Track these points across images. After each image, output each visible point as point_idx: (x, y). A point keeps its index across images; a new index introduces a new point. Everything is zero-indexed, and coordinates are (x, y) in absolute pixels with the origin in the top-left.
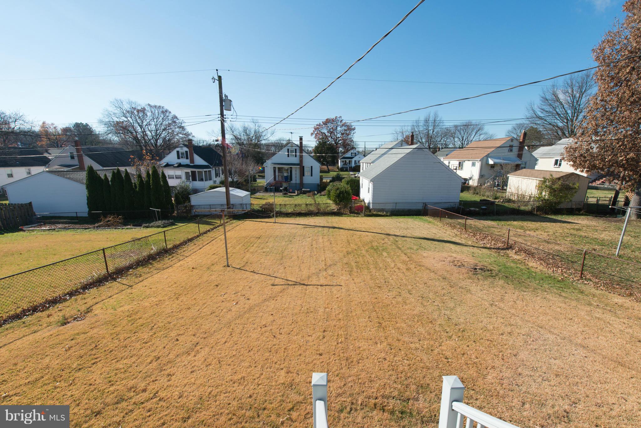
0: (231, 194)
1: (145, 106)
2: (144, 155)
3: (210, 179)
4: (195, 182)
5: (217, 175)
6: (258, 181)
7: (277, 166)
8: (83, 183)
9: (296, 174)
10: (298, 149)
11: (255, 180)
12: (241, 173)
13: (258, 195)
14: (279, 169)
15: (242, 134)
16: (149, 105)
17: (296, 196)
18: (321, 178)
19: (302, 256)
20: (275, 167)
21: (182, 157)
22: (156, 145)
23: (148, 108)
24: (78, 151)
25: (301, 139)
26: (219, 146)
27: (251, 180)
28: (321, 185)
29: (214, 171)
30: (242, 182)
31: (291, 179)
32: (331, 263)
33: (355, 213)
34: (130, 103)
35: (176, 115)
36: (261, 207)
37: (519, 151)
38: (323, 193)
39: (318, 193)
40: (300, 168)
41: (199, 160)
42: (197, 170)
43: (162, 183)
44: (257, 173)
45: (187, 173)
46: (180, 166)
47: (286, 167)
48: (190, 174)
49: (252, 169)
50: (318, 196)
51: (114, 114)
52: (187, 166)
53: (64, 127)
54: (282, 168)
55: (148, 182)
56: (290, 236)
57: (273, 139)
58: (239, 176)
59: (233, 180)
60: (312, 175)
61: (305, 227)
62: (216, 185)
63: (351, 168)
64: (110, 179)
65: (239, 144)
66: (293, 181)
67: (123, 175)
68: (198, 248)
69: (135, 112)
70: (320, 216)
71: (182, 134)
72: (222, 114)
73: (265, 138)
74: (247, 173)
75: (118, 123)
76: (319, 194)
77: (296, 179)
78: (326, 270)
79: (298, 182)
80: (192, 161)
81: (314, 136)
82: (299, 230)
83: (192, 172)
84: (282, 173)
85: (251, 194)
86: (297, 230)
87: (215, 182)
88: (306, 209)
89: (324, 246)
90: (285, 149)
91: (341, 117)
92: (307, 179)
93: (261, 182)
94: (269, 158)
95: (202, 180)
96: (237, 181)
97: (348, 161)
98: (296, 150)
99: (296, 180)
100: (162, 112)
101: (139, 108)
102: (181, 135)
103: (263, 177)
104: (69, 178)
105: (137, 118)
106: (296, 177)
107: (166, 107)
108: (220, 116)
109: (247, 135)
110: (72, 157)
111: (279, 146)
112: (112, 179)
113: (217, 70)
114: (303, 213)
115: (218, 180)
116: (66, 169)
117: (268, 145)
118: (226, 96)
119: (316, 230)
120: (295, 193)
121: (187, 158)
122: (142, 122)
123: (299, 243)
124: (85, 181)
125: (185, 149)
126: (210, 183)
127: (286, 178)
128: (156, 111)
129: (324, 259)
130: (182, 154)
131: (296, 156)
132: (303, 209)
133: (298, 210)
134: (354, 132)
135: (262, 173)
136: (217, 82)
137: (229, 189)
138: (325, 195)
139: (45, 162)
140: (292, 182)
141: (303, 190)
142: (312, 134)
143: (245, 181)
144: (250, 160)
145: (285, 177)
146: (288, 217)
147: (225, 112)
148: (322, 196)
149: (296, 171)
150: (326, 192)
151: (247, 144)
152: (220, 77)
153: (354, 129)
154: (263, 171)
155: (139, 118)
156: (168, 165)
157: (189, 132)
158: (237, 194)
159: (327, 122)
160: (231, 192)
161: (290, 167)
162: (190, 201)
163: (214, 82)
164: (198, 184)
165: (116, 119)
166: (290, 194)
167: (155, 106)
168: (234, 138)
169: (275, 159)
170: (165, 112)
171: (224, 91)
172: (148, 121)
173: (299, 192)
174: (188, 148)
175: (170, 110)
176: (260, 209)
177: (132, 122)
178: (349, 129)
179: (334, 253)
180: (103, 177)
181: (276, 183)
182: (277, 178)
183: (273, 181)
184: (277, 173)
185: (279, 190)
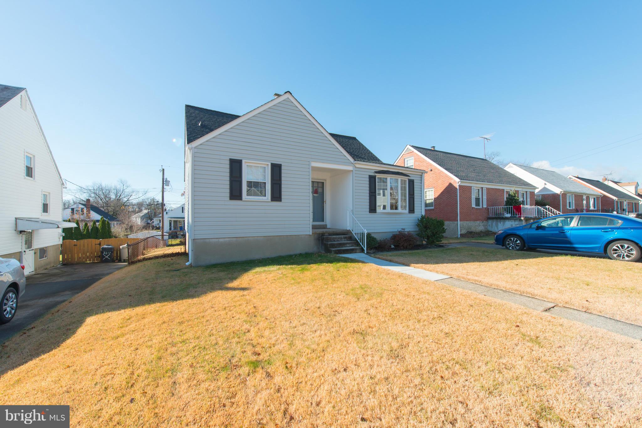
14: (174, 221)
47: (181, 220)
54: (177, 221)
80: (88, 217)
84: (176, 224)
108: (162, 187)
113: (162, 166)
121: (83, 215)
125: (83, 207)
130: (78, 211)
136: (161, 172)
145: (180, 227)
152: (163, 170)
181: (172, 232)
182: (172, 228)
183: (169, 231)
184: (172, 225)
185: (175, 237)
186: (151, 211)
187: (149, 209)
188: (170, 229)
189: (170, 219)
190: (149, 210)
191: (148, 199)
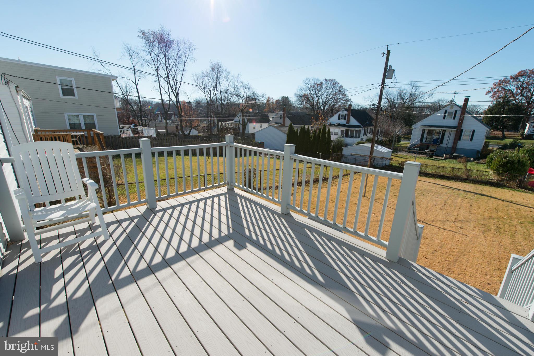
0: (375, 149)
1: (323, 80)
2: (319, 117)
3: (359, 137)
4: (346, 138)
5: (365, 134)
6: (402, 142)
7: (427, 128)
8: (285, 134)
9: (449, 137)
10: (459, 110)
11: (399, 141)
12: (386, 134)
13: (399, 154)
14: (429, 130)
15: (397, 97)
16: (325, 79)
17: (443, 159)
18: (486, 145)
19: (432, 206)
20: (425, 129)
21: (342, 119)
22: (324, 109)
23: (324, 82)
24: (284, 114)
25: (467, 100)
26: (374, 109)
27: (395, 141)
28: (482, 152)
29: (363, 130)
30: (386, 142)
31: (441, 143)
32: (463, 219)
33: (527, 189)
34: (314, 79)
35: (342, 85)
36: (400, 164)
38: (482, 161)
39: (474, 160)
40: (457, 132)
41: (353, 121)
42: (350, 129)
43: (327, 136)
44: (402, 134)
45: (342, 131)
46: (339, 125)
47: (438, 129)
48: (345, 132)
49: (399, 130)
50: (473, 163)
51: (304, 88)
52: (344, 126)
53: (277, 100)
54: (433, 130)
55: (319, 135)
56: (424, 191)
57: (429, 100)
58: (384, 136)
59: (378, 139)
60: (472, 140)
61: (443, 188)
62: (363, 142)
64: (299, 132)
65: (391, 107)
66: (444, 145)
67: (306, 130)
68: (345, 182)
69: (316, 86)
70: (468, 183)
71: (344, 101)
72: (383, 83)
73: (420, 100)
74: (392, 134)
75: (305, 95)
76: (476, 161)
77: (446, 142)
78: (455, 222)
79: (450, 145)
80: (348, 122)
81: (491, 94)
82: (437, 189)
83: (346, 130)
84: (432, 135)
85: (393, 152)
86: (433, 188)
87: (362, 139)
88: (452, 173)
89: (461, 206)
90: (442, 111)
92: (464, 143)
93: (405, 143)
94: (419, 120)
95: (352, 137)
96: (381, 141)
98: (456, 112)
99: (447, 144)
100: (334, 84)
101: (319, 83)
102: (342, 101)
103: (409, 139)
104: (280, 130)
105: (316, 90)
106: (448, 141)
107: (337, 80)
108: (381, 84)
109: (402, 99)
110: (281, 118)
111: (435, 108)
112: (300, 132)
113: (388, 46)
114: (447, 176)
115: (365, 138)
116: (277, 125)
117: (422, 108)
118: (391, 67)
119: (457, 192)
120: (442, 157)
121: (345, 119)
122: (319, 93)
123: (432, 197)
124: (287, 132)
125: (346, 112)
126: (358, 140)
127: (435, 141)
128: (329, 84)
129: (456, 214)
130: (342, 116)
131: (454, 118)
132: (448, 172)
133: (441, 172)
135: (408, 135)
136: (385, 56)
137: (374, 145)
138: (485, 163)
139: (267, 121)
140: (441, 145)
141: (454, 154)
142: (488, 92)
143: (389, 141)
144: (398, 122)
145: (434, 139)
146: (427, 177)
147: (386, 80)
148: (480, 164)
149: (450, 134)
150: (487, 160)
151: (398, 107)
152: (389, 52)
154: (410, 133)
155: (318, 90)
156: (331, 124)
157: (349, 98)
158: (380, 150)
160: (375, 148)
161: (443, 130)
162: (342, 152)
163: (383, 57)
164: (348, 140)
165: (304, 92)
166: (436, 157)
167: (329, 80)
168: (387, 101)
169: (426, 121)
170: (335, 84)
171: (390, 63)
172: (322, 92)
173: (448, 156)
174: (347, 111)
175: (338, 82)
176: (399, 166)
177: (312, 93)
179: (471, 214)
180: (296, 131)
184: (425, 135)
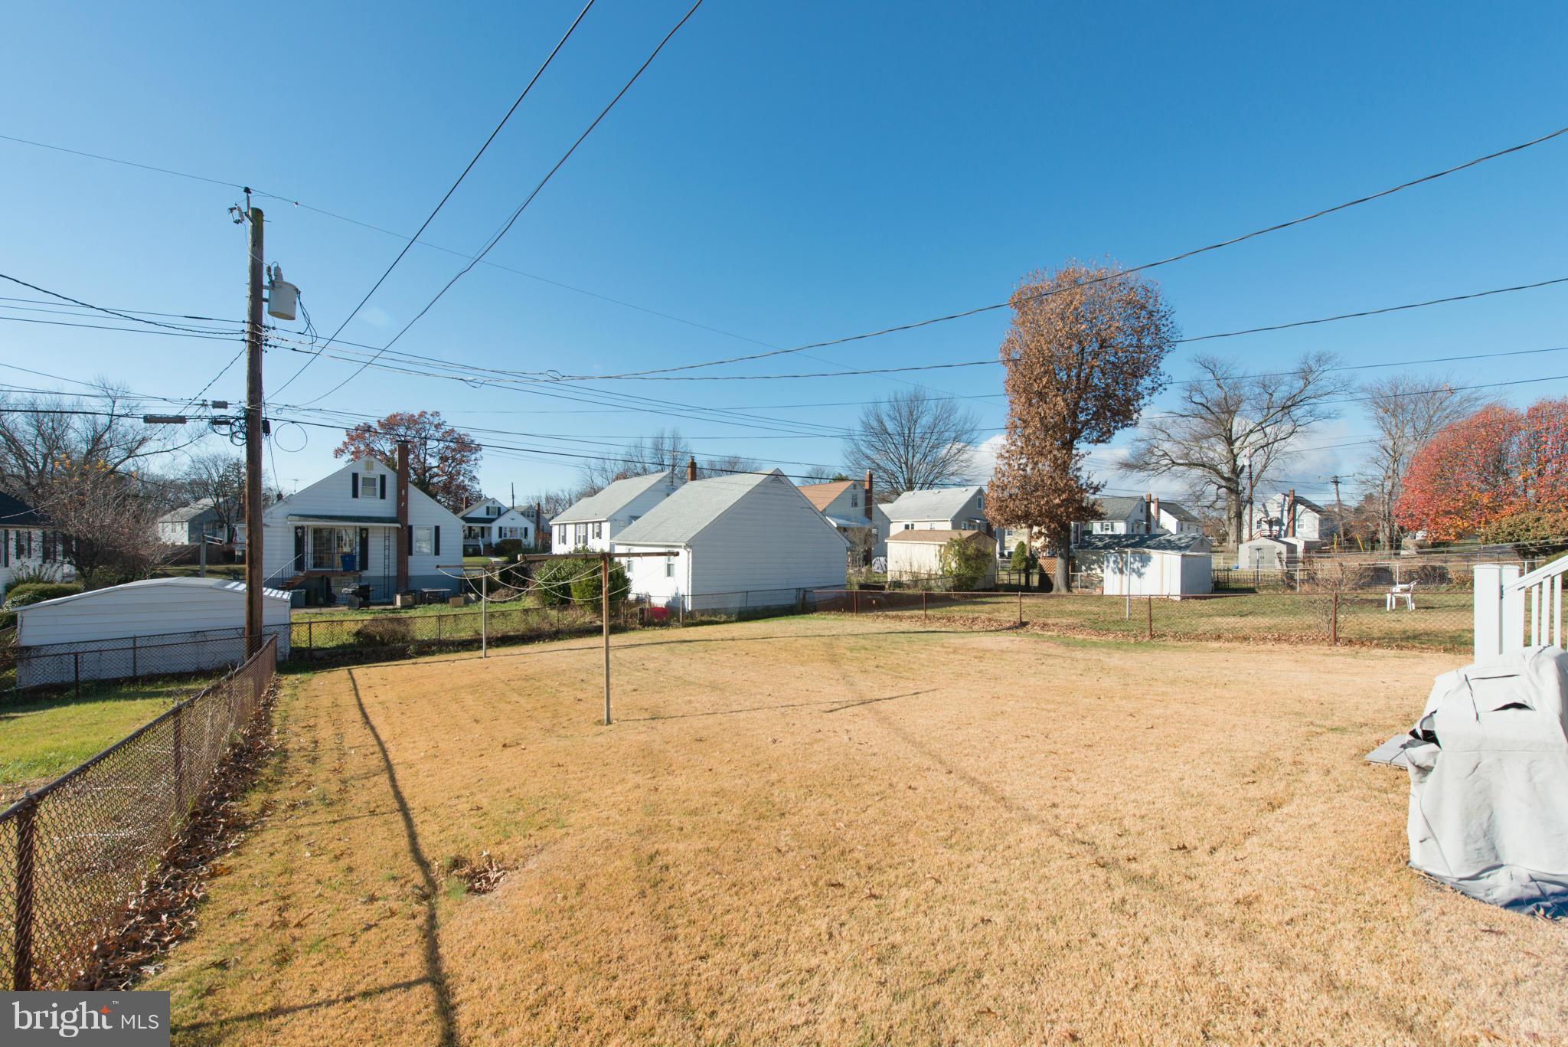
7: (309, 524)
9: (387, 548)
10: (391, 475)
14: (317, 531)
31: (364, 565)
33: (655, 625)
37: (866, 505)
40: (399, 530)
47: (345, 526)
54: (330, 529)
60: (437, 552)
63: (488, 546)
66: (376, 571)
77: (380, 561)
79: (395, 572)
84: (329, 545)
88: (523, 625)
91: (436, 414)
92: (422, 564)
97: (476, 526)
98: (383, 478)
99: (384, 568)
106: (387, 558)
108: (247, 327)
113: (247, 190)
114: (516, 637)
120: (394, 601)
127: (349, 563)
131: (383, 496)
132: (515, 626)
133: (499, 629)
134: (478, 455)
140: (370, 573)
141: (421, 591)
149: (387, 538)
152: (257, 216)
153: (479, 448)
159: (390, 425)
161: (362, 528)
169: (304, 502)
173: (409, 598)
178: (462, 447)
181: (308, 577)
182: (309, 561)
183: (291, 572)
184: (309, 548)
185: (321, 600)
186: (226, 502)
187: (218, 496)
188: (299, 564)
189: (300, 524)
190: (221, 500)
191: (214, 461)
